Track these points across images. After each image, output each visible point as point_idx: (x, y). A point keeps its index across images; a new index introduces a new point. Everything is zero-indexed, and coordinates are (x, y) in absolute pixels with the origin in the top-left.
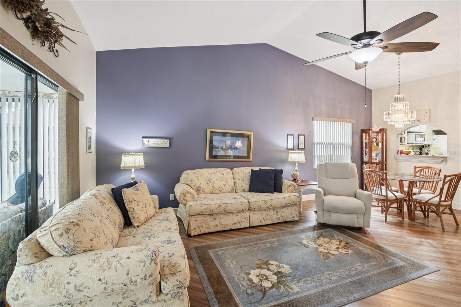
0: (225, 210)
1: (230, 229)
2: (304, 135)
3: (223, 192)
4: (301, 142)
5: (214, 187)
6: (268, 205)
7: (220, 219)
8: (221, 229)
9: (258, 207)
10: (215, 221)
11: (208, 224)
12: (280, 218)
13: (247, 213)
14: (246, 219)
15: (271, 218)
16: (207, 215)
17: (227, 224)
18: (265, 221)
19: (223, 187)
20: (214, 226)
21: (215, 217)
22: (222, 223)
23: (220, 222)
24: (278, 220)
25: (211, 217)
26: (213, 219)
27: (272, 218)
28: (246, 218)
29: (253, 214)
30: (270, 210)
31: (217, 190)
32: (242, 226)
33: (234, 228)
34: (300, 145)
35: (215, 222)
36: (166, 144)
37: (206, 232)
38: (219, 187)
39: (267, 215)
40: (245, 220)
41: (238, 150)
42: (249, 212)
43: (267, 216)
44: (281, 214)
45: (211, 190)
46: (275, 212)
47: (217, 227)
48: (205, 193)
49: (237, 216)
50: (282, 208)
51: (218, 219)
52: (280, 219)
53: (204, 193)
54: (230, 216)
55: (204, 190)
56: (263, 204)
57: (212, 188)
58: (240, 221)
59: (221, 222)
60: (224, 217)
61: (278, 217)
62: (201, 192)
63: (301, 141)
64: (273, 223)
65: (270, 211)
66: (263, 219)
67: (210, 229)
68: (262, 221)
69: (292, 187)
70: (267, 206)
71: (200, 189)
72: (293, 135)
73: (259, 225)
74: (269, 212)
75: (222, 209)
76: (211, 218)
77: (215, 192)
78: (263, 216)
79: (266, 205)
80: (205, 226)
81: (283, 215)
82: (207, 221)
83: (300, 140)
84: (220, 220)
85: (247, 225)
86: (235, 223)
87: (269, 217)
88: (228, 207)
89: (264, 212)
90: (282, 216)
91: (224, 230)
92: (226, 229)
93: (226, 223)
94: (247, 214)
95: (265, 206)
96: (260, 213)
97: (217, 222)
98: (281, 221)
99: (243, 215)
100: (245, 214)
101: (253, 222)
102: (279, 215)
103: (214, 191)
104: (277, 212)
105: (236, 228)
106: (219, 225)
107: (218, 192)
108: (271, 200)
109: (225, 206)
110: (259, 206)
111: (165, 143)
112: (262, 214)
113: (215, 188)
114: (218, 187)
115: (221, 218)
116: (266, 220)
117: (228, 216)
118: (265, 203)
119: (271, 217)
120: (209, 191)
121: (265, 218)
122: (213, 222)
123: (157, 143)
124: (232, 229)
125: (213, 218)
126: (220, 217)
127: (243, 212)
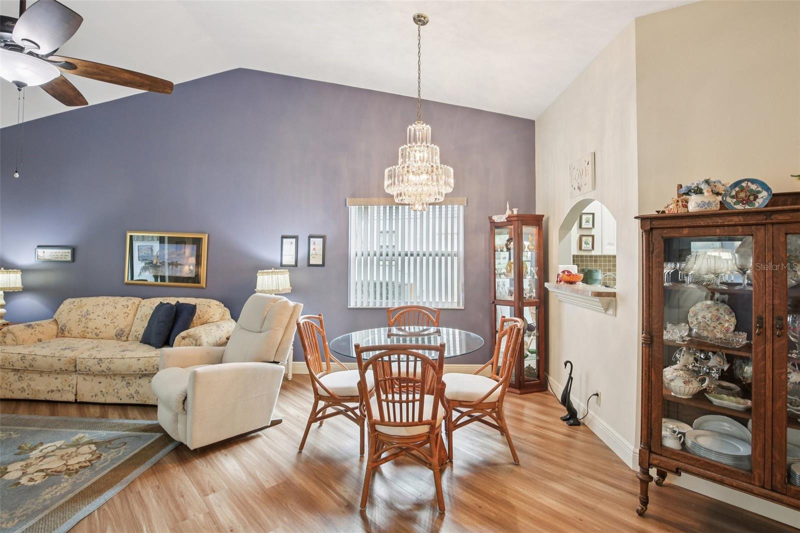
0: (31, 366)
1: (44, 399)
2: (323, 237)
3: (100, 336)
4: (314, 252)
5: (87, 328)
6: (104, 366)
7: (29, 379)
8: (30, 397)
9: (86, 369)
10: (22, 381)
11: (10, 385)
12: (135, 396)
13: (74, 376)
14: (71, 388)
15: (116, 392)
16: (10, 370)
17: (39, 390)
18: (103, 396)
19: (103, 329)
20: (19, 389)
21: (22, 375)
22: (32, 387)
23: (29, 384)
24: (130, 398)
25: (15, 374)
26: (19, 378)
27: (118, 393)
28: (71, 385)
29: (83, 379)
30: (116, 378)
31: (91, 332)
32: (64, 399)
33: (51, 399)
34: (311, 257)
35: (21, 383)
36: (67, 256)
37: (7, 397)
38: (96, 328)
39: (108, 385)
40: (68, 389)
41: (179, 267)
42: (77, 375)
43: (108, 388)
44: (136, 388)
45: (82, 332)
46: (124, 383)
47: (23, 393)
48: (72, 336)
49: (56, 379)
50: (140, 378)
51: (26, 378)
52: (133, 397)
53: (70, 336)
54: (45, 378)
55: (70, 332)
56: (95, 365)
57: (84, 329)
58: (60, 388)
59: (30, 386)
60: (36, 377)
61: (129, 392)
62: (66, 333)
63: (314, 249)
64: (122, 403)
65: (115, 380)
66: (101, 391)
67: (13, 393)
68: (99, 395)
69: (191, 339)
70: (101, 369)
71: (65, 329)
72: (296, 237)
73: (93, 401)
74: (112, 381)
75: (27, 364)
76: (16, 376)
77: (88, 336)
78: (102, 387)
79: (101, 366)
80: (6, 386)
81: (141, 391)
82: (9, 380)
83: (312, 247)
84: (29, 381)
85: (71, 398)
86: (52, 391)
87: (111, 391)
88: (36, 361)
89: (103, 379)
90: (137, 392)
91: (34, 398)
92: (37, 398)
93: (38, 388)
94: (73, 379)
95: (98, 368)
96: (97, 379)
97: (24, 384)
98: (137, 403)
99: (67, 379)
100: (71, 378)
101: (83, 394)
102: (132, 390)
103: (85, 335)
104: (129, 383)
105: (54, 400)
106: (26, 388)
107: (92, 337)
108: (112, 359)
109: (32, 358)
110: (87, 367)
111: (66, 254)
112: (100, 383)
113: (89, 330)
114: (94, 328)
115: (31, 378)
116: (105, 395)
117: (41, 377)
118: (99, 364)
119: (116, 390)
120: (79, 333)
121: (104, 390)
122: (19, 383)
123: (55, 254)
124: (48, 399)
125: (18, 376)
126: (30, 376)
127: (68, 375)
